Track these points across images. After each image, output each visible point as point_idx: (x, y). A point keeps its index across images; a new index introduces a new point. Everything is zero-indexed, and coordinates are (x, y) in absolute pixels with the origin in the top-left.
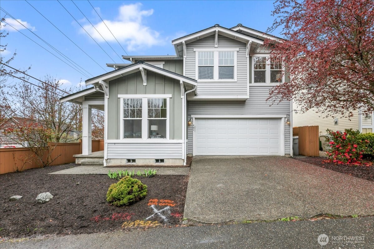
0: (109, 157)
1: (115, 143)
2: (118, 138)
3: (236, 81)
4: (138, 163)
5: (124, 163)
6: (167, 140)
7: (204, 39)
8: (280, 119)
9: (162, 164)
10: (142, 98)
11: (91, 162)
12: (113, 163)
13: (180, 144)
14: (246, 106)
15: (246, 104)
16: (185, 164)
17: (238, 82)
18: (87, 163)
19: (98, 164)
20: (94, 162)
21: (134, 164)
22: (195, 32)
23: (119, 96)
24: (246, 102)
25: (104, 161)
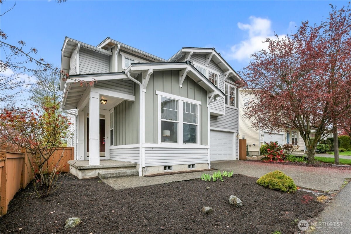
0: (147, 165)
1: (152, 148)
2: (155, 141)
3: (218, 99)
4: (175, 169)
5: (161, 170)
6: (198, 145)
7: (199, 56)
8: (233, 133)
9: (193, 169)
10: (179, 100)
11: (116, 173)
12: (150, 172)
13: (207, 150)
14: (218, 121)
15: (218, 119)
16: (210, 168)
17: (219, 100)
18: (110, 175)
19: (125, 175)
20: (119, 173)
21: (169, 171)
22: (200, 47)
23: (158, 92)
24: (218, 117)
25: (140, 170)
